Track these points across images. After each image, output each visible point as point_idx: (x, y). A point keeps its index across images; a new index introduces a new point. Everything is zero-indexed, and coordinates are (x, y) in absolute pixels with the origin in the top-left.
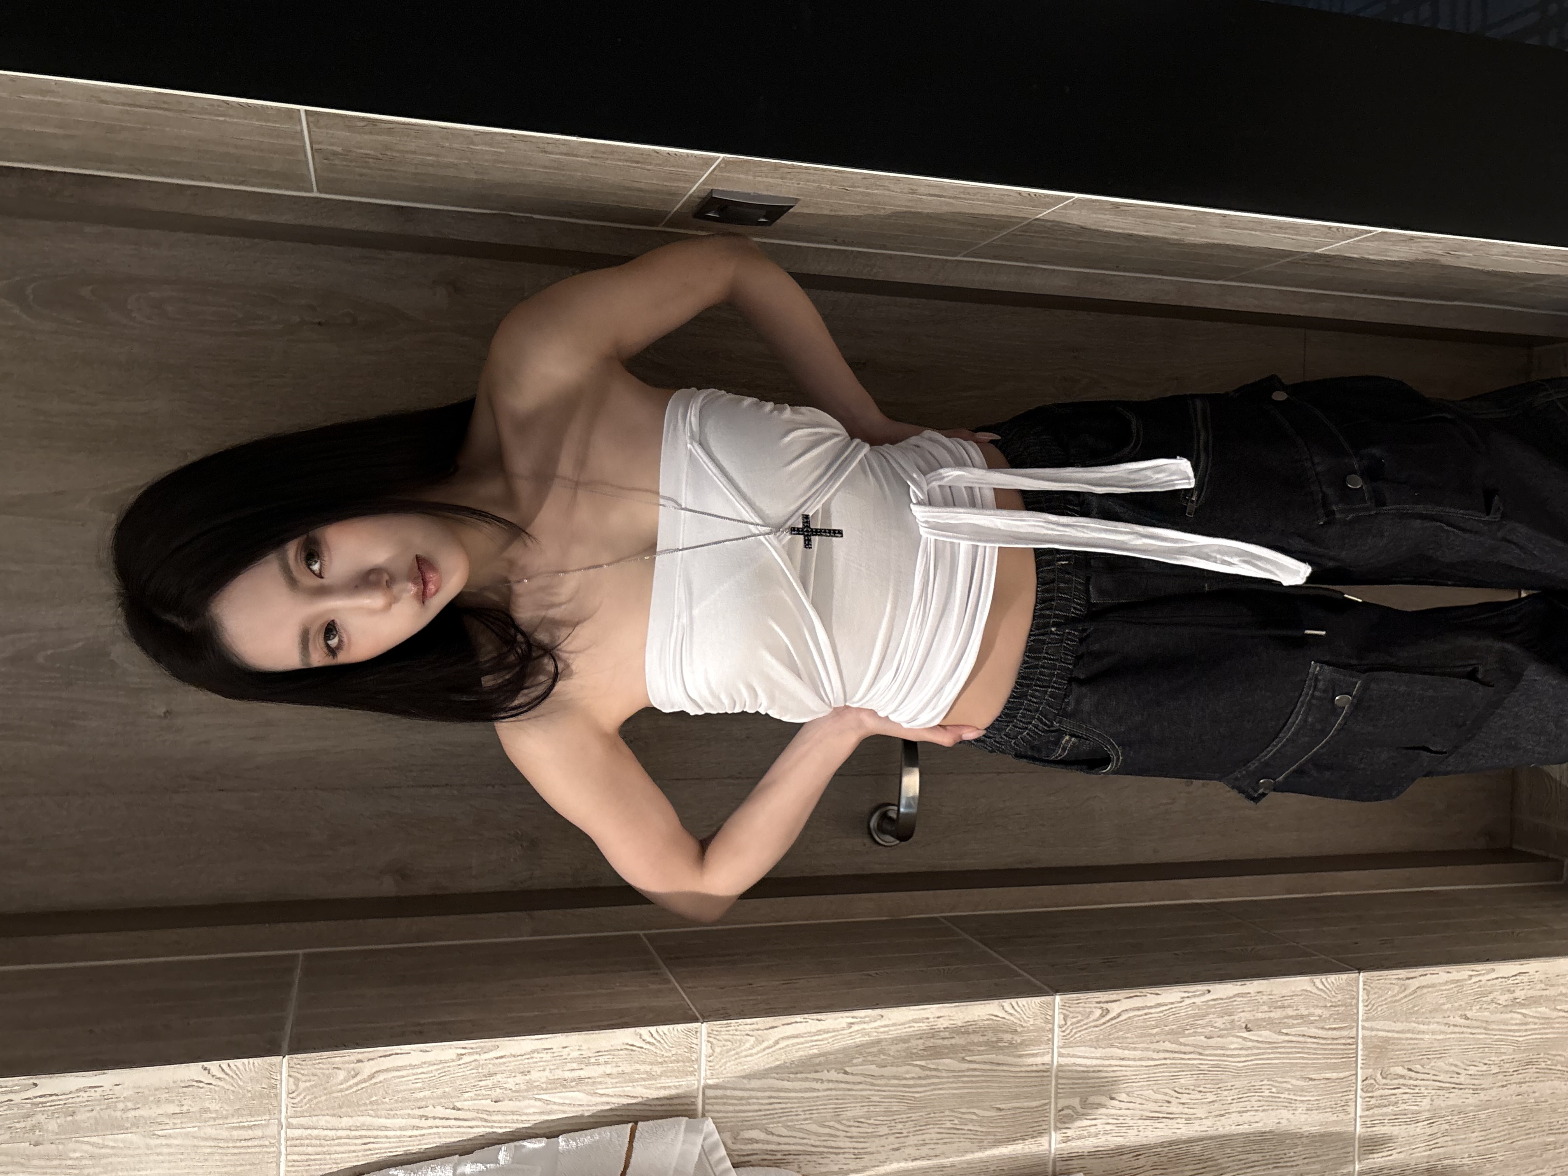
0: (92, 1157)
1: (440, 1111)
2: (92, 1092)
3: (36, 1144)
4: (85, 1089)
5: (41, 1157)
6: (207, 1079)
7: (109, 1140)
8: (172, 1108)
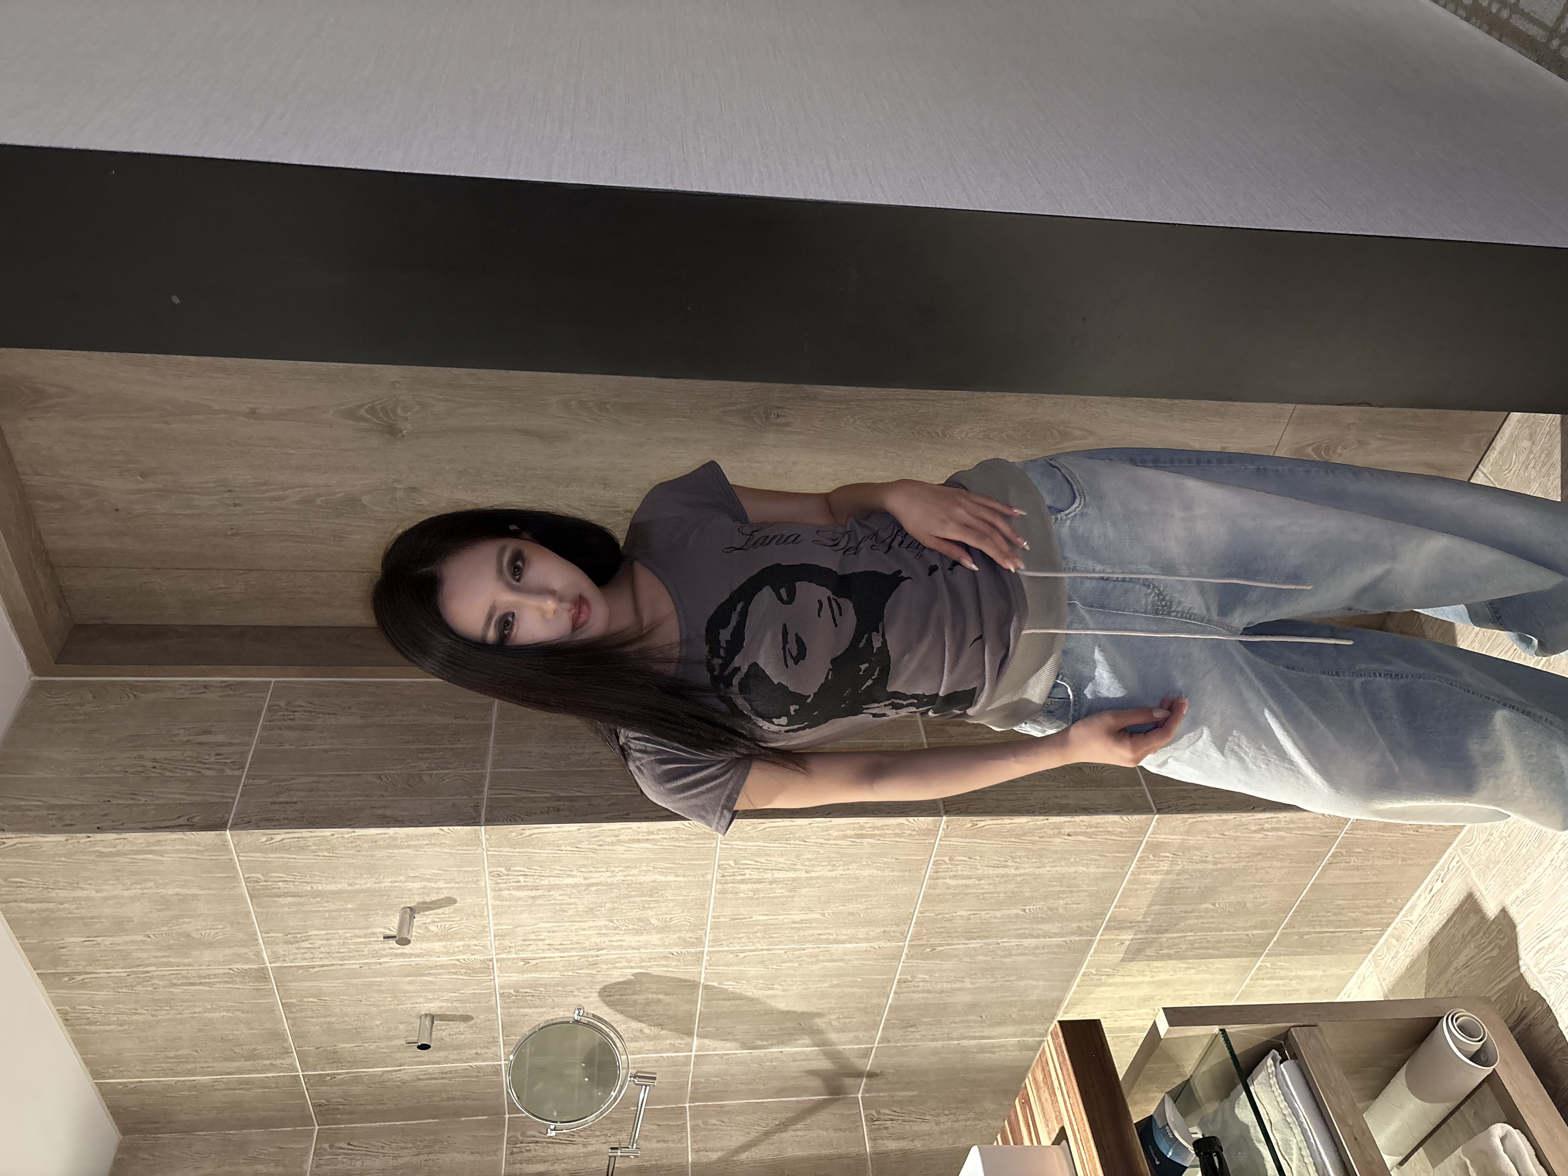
0: (388, 856)
1: (569, 848)
2: (384, 836)
3: (359, 851)
4: (380, 834)
5: (361, 855)
6: (442, 833)
7: (395, 851)
8: (425, 842)
